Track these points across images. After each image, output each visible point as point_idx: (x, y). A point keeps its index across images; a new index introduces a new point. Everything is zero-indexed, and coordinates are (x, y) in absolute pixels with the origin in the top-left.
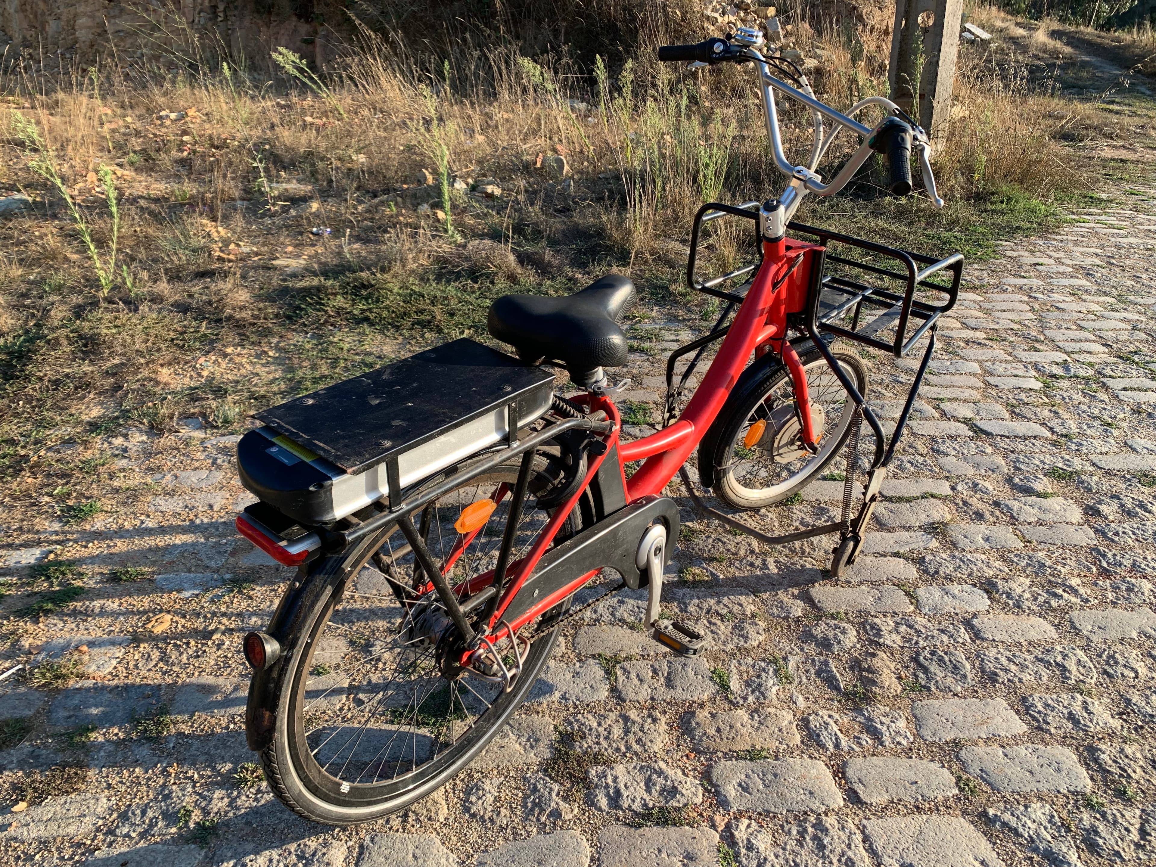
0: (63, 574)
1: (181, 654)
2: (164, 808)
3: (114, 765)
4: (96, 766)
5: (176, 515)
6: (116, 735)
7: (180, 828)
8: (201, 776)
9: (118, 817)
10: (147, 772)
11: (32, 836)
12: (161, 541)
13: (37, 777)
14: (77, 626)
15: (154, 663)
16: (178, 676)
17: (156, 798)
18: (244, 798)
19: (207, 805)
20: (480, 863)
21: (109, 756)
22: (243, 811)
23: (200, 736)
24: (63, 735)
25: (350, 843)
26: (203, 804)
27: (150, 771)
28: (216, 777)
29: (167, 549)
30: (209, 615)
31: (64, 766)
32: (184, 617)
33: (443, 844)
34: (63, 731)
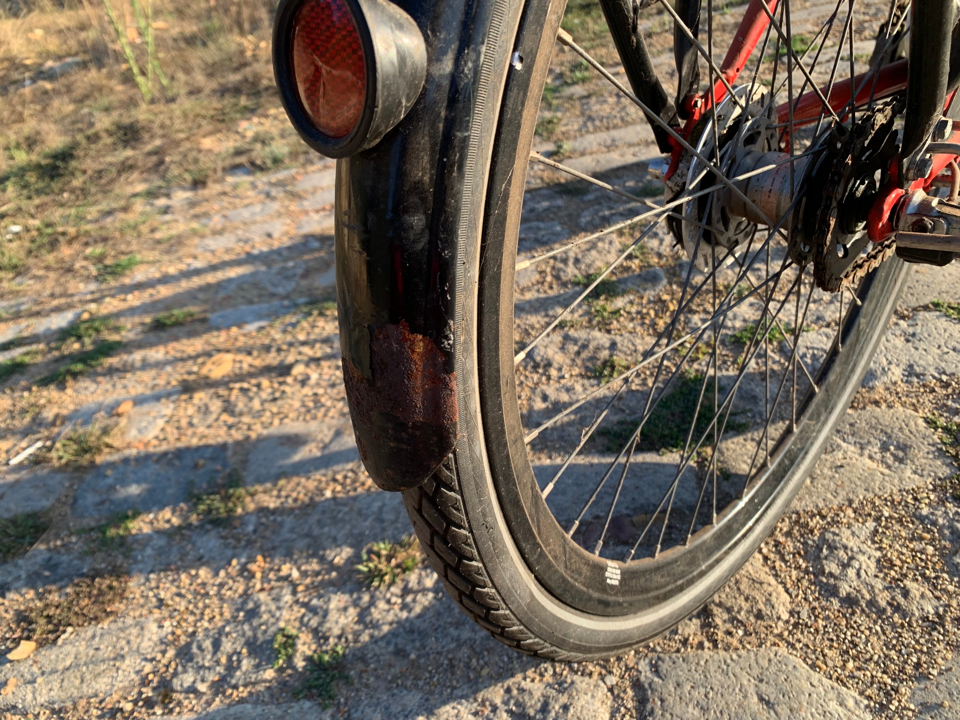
0: (97, 331)
1: (251, 399)
2: (249, 633)
3: (166, 569)
4: (141, 571)
5: (228, 251)
6: (168, 521)
7: (281, 670)
8: (304, 574)
9: (177, 655)
10: (216, 574)
11: (41, 700)
12: (211, 278)
13: (54, 598)
14: (114, 386)
15: (214, 416)
16: (249, 429)
17: (234, 618)
18: (382, 605)
19: (321, 624)
20: (926, 707)
21: (160, 555)
22: (386, 628)
23: (292, 510)
24: (92, 529)
25: (612, 680)
26: (314, 623)
27: (222, 573)
28: (329, 572)
29: (220, 285)
30: (285, 347)
31: (93, 576)
32: (249, 353)
33: (813, 666)
34: (93, 524)
